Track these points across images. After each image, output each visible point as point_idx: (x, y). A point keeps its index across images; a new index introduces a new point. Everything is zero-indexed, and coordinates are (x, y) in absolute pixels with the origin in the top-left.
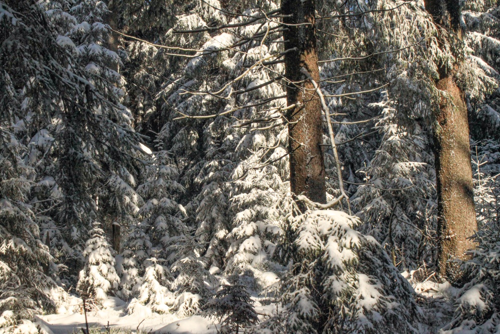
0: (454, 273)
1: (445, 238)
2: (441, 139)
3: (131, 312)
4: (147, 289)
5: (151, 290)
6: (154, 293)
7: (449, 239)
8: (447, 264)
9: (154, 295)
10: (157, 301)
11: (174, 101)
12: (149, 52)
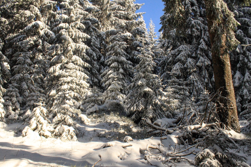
0: (236, 126)
1: (230, 108)
2: (224, 61)
3: (24, 135)
4: (35, 121)
5: (38, 122)
6: (41, 124)
7: (232, 109)
8: (231, 121)
9: (41, 125)
10: (43, 129)
11: (16, 41)
12: (4, 22)
